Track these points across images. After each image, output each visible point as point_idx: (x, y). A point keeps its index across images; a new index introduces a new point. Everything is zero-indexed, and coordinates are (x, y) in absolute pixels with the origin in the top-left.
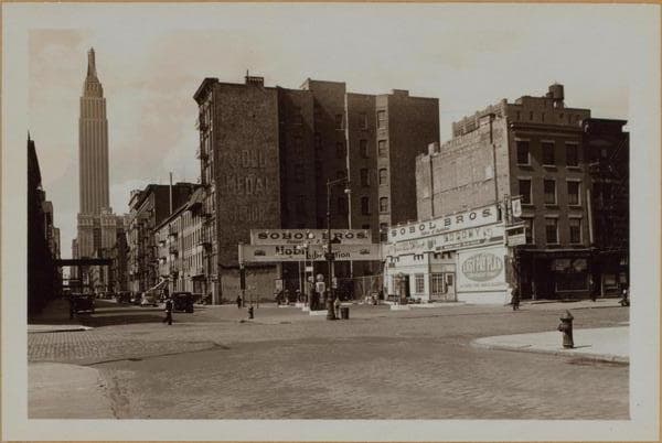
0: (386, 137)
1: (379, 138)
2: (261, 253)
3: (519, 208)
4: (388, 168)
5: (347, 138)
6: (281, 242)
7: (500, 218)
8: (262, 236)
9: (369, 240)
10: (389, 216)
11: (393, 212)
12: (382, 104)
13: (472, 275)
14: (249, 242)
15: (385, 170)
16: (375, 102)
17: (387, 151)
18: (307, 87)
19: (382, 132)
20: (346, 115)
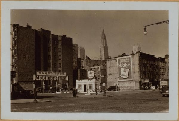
0: (61, 47)
1: (59, 47)
4: (61, 56)
8: (40, 73)
12: (60, 38)
14: (36, 74)
15: (60, 56)
16: (58, 37)
17: (61, 51)
18: (41, 31)
19: (60, 46)
20: (51, 40)
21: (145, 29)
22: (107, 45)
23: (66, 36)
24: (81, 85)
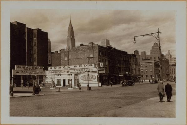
0: (36, 41)
1: (34, 41)
2: (18, 72)
3: (103, 65)
5: (26, 40)
6: (23, 69)
7: (95, 66)
8: (18, 67)
9: (43, 70)
10: (37, 63)
11: (38, 62)
12: (35, 32)
13: (84, 80)
14: (15, 69)
15: (36, 50)
16: (33, 31)
17: (37, 45)
18: (16, 24)
19: (35, 39)
20: (26, 34)
21: (135, 39)
22: (74, 37)
23: (41, 30)
24: (60, 80)
